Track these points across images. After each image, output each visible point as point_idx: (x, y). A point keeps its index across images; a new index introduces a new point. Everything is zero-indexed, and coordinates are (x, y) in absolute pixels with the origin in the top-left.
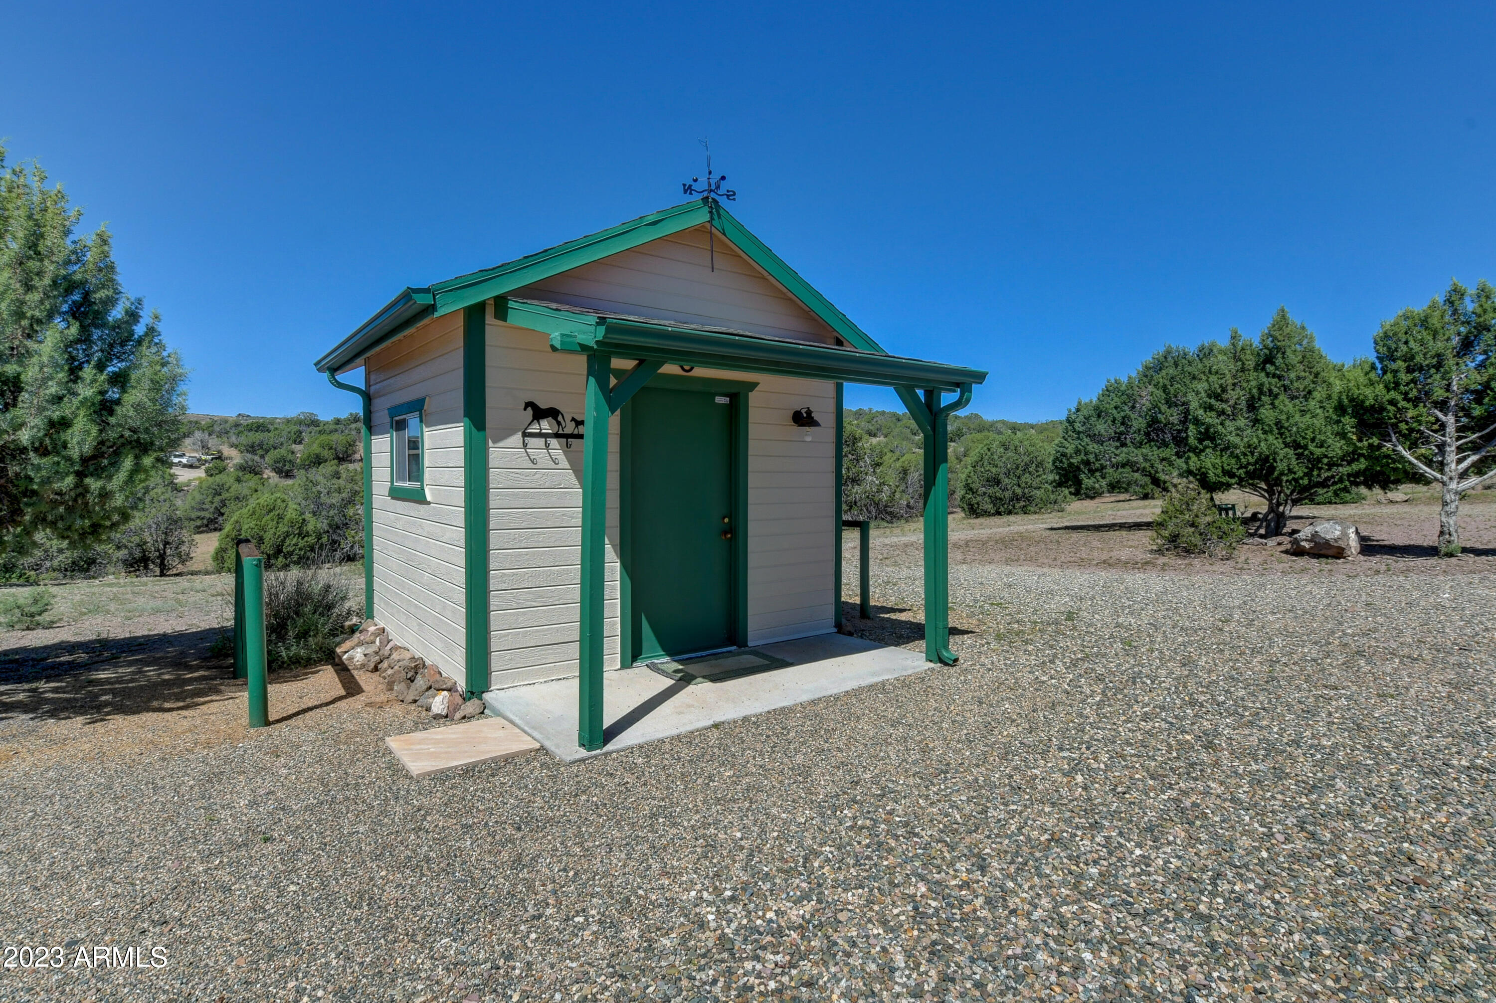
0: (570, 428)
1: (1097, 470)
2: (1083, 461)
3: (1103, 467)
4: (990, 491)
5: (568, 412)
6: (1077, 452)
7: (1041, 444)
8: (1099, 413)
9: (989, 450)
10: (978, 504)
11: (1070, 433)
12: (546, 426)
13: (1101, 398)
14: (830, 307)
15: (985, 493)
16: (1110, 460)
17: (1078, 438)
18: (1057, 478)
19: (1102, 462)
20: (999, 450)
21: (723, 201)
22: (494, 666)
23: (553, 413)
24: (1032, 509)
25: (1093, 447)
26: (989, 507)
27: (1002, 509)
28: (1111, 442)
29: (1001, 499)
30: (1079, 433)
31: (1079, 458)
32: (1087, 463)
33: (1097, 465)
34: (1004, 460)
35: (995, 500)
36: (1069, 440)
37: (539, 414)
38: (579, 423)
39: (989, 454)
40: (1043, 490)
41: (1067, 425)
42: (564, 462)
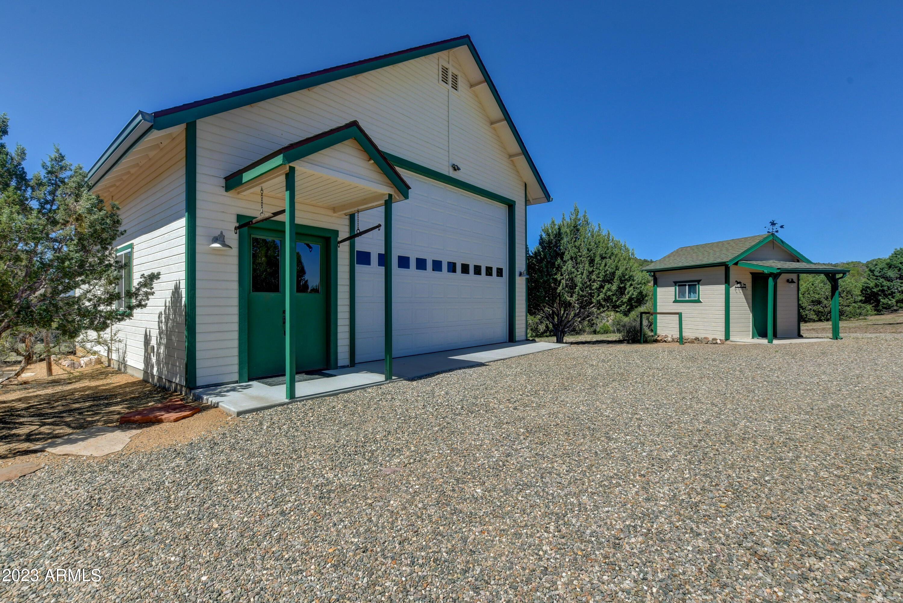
0: (743, 286)
1: (889, 294)
2: (880, 290)
3: (893, 293)
4: (815, 308)
5: (743, 282)
6: (877, 285)
7: (849, 281)
8: (890, 266)
9: (813, 285)
10: (806, 315)
11: (871, 276)
12: (739, 285)
13: (891, 258)
14: (799, 253)
15: (811, 309)
16: (897, 289)
17: (877, 279)
18: (864, 298)
19: (893, 290)
20: (820, 285)
21: (776, 234)
22: (731, 334)
23: (740, 283)
24: (844, 318)
25: (886, 283)
26: (815, 317)
27: (823, 318)
28: (898, 280)
29: (822, 312)
30: (877, 276)
31: (878, 289)
32: (883, 291)
33: (889, 292)
34: (823, 290)
35: (818, 313)
36: (871, 280)
37: (738, 283)
38: (745, 285)
39: (813, 287)
40: (851, 307)
41: (869, 272)
42: (742, 293)
